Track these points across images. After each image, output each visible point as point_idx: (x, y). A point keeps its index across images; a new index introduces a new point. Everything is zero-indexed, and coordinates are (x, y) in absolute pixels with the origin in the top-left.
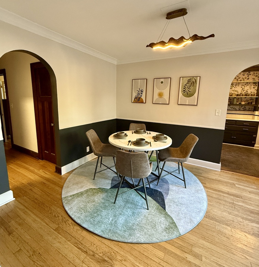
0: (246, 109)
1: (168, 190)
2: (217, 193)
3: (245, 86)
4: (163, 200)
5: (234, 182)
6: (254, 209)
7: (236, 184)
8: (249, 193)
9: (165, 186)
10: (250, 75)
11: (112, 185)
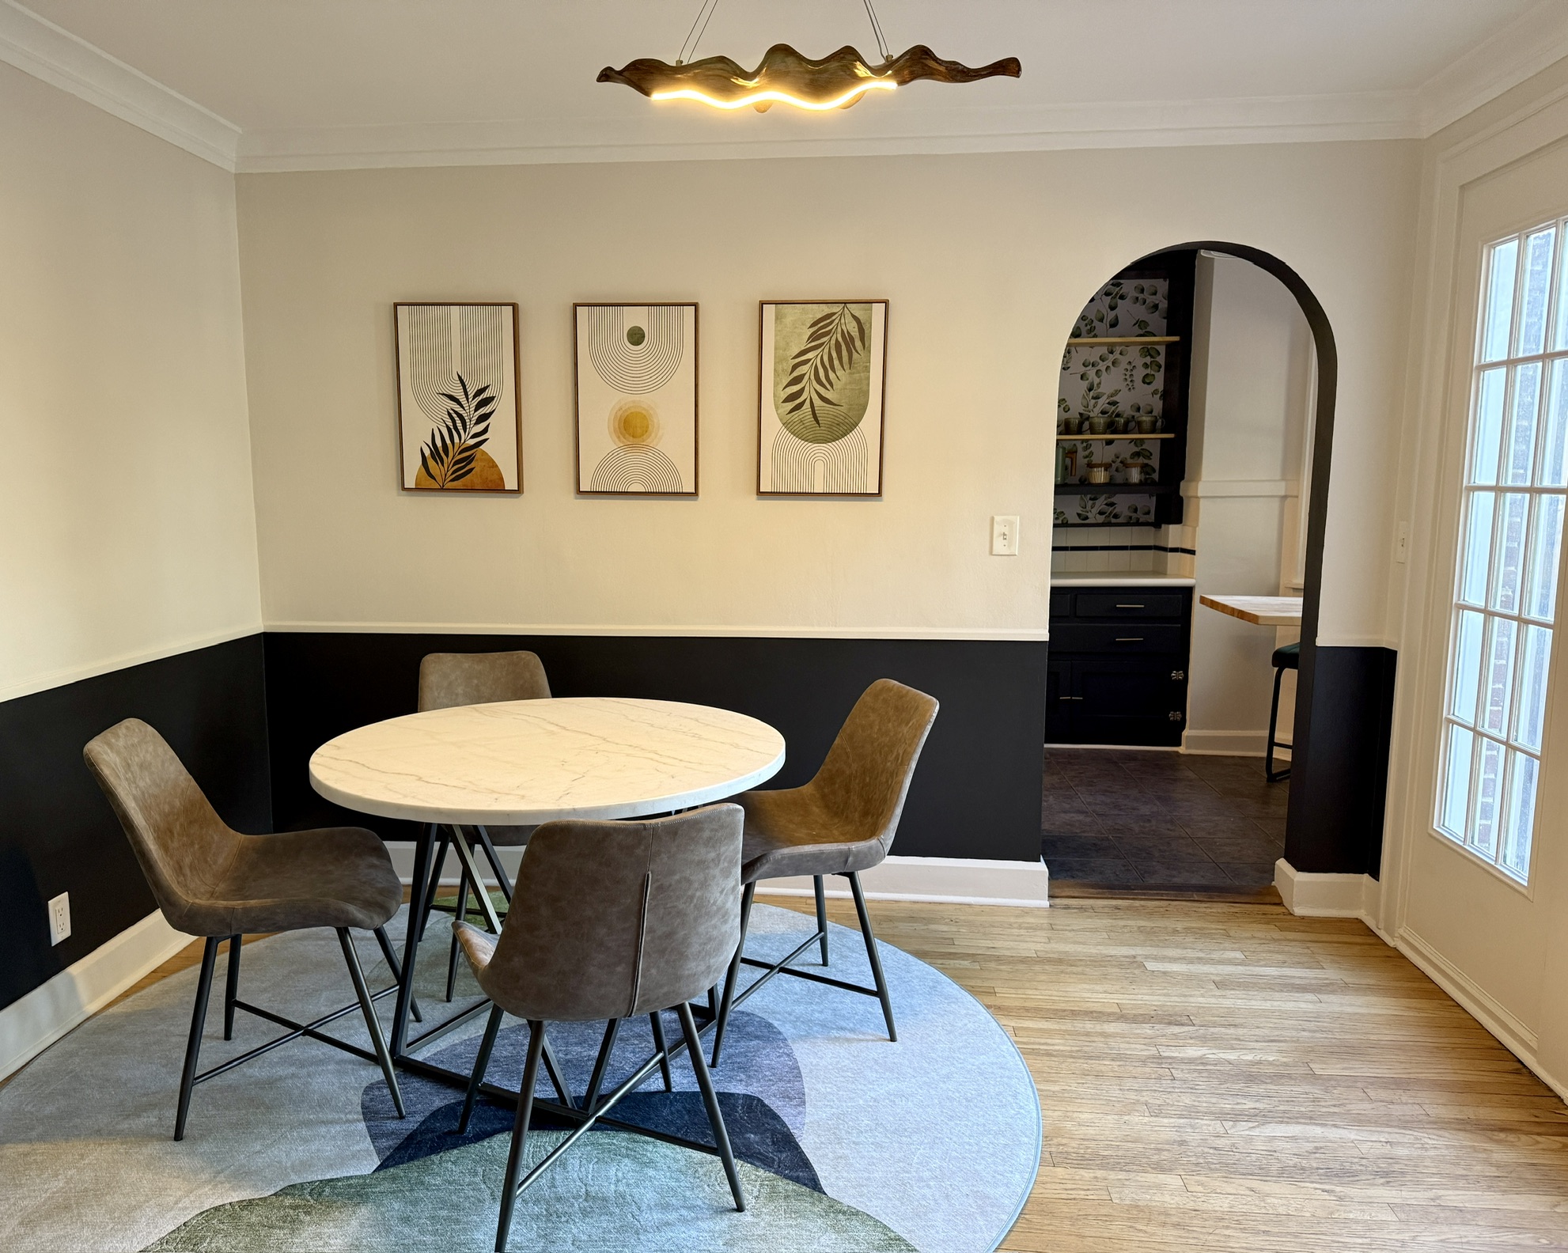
0: (1116, 516)
1: (796, 1073)
2: (1067, 1025)
3: (1102, 366)
4: (787, 1142)
5: (1131, 951)
6: (1258, 1058)
7: (1147, 957)
8: (1218, 993)
9: (768, 1058)
10: (1122, 297)
11: (384, 1143)
